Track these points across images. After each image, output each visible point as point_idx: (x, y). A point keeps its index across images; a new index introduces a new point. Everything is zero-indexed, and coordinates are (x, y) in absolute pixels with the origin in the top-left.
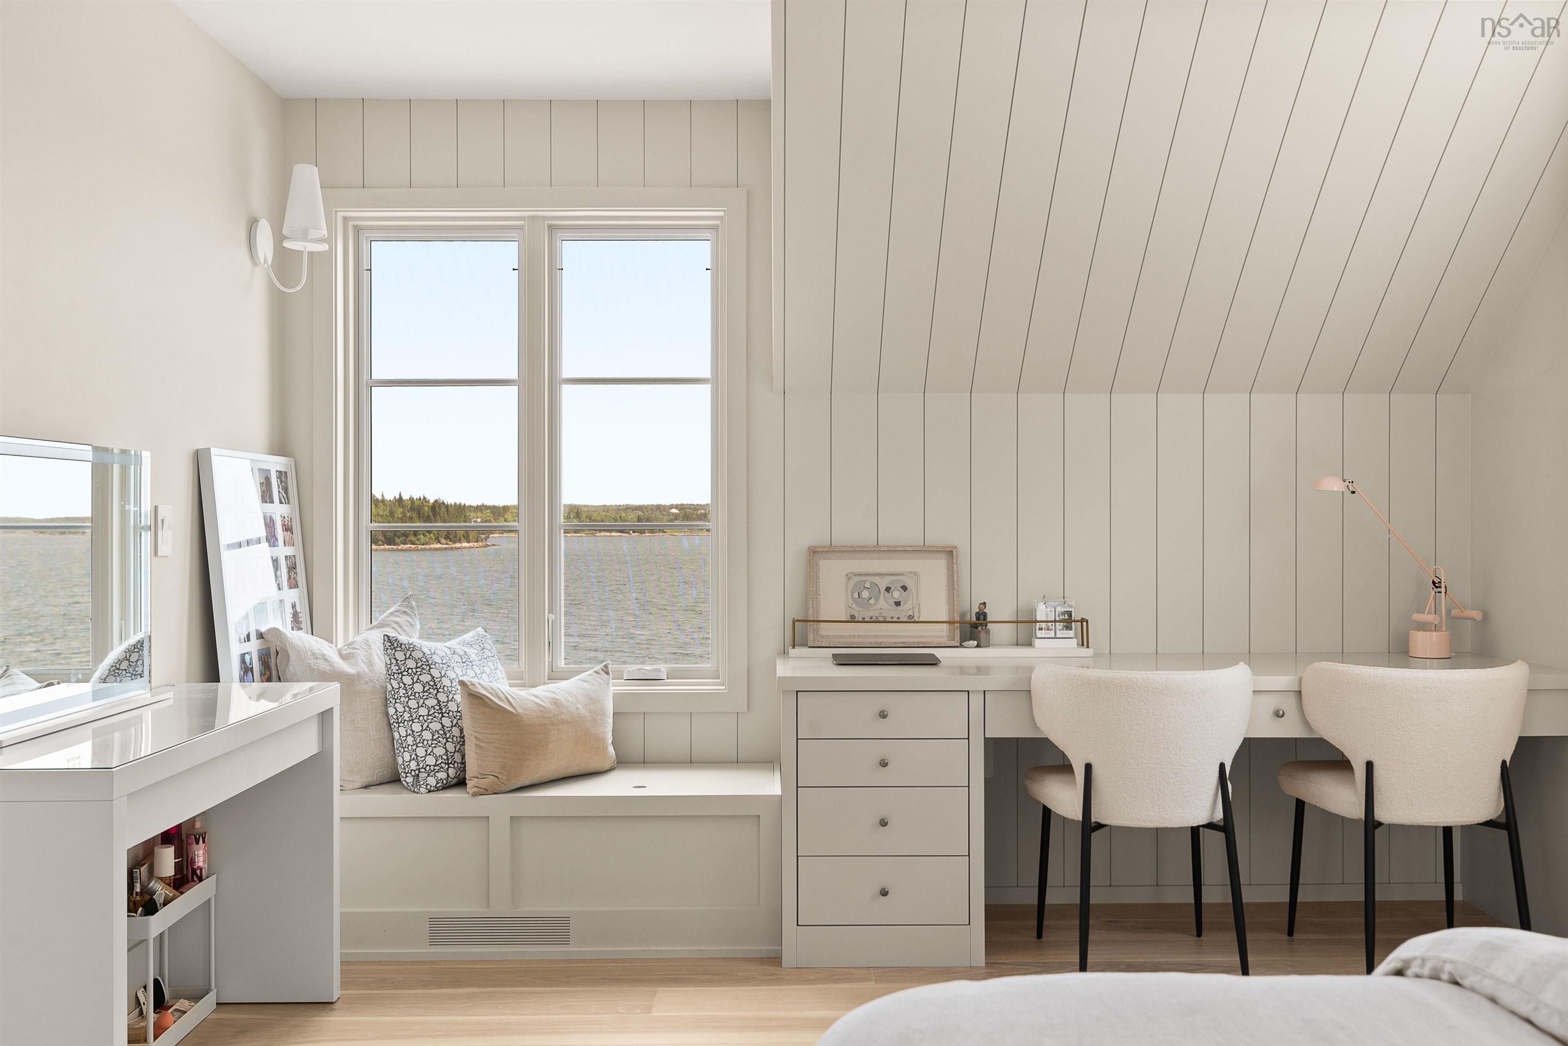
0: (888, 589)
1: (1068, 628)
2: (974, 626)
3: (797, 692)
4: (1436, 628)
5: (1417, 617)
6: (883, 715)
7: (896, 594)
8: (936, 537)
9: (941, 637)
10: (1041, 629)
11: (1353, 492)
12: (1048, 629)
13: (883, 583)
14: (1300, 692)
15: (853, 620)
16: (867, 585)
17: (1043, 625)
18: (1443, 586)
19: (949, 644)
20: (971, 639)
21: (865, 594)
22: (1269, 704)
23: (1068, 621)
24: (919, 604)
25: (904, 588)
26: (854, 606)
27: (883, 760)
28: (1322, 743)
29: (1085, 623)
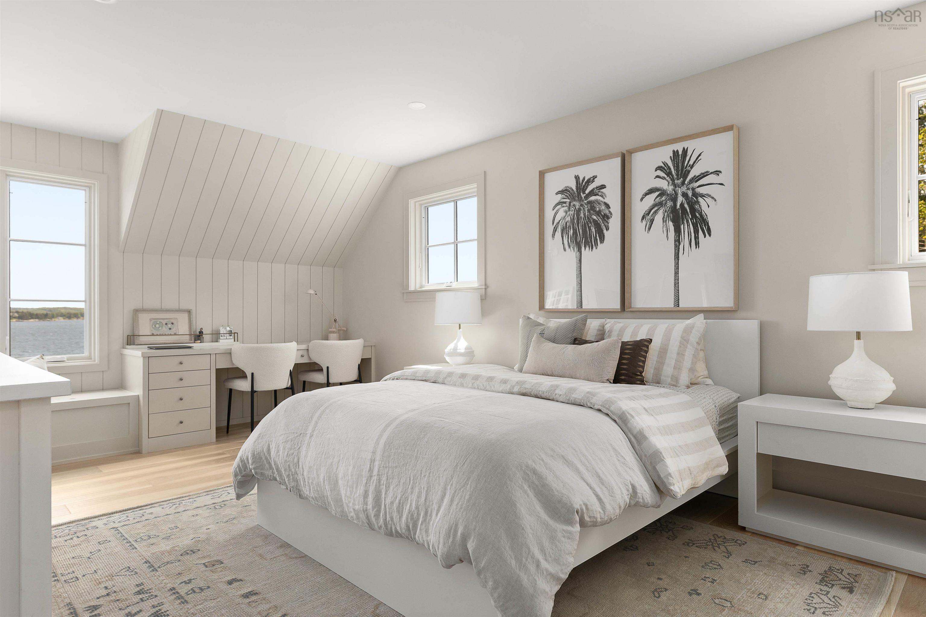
0: (166, 324)
1: (230, 336)
2: (199, 336)
3: (149, 357)
4: (336, 333)
5: (330, 330)
6: (181, 363)
7: (170, 326)
8: (183, 306)
9: (187, 340)
10: (222, 336)
11: (316, 294)
12: (224, 336)
13: (164, 322)
14: (308, 349)
15: (153, 335)
16: (158, 322)
17: (223, 335)
18: (337, 321)
19: (190, 342)
20: (198, 340)
21: (157, 326)
22: (301, 353)
23: (230, 333)
24: (178, 329)
25: (172, 324)
26: (153, 330)
27: (181, 378)
28: (315, 364)
29: (236, 334)
